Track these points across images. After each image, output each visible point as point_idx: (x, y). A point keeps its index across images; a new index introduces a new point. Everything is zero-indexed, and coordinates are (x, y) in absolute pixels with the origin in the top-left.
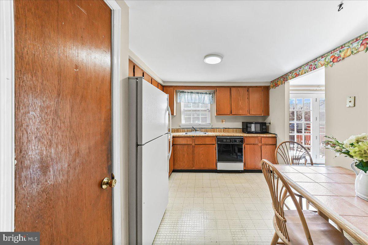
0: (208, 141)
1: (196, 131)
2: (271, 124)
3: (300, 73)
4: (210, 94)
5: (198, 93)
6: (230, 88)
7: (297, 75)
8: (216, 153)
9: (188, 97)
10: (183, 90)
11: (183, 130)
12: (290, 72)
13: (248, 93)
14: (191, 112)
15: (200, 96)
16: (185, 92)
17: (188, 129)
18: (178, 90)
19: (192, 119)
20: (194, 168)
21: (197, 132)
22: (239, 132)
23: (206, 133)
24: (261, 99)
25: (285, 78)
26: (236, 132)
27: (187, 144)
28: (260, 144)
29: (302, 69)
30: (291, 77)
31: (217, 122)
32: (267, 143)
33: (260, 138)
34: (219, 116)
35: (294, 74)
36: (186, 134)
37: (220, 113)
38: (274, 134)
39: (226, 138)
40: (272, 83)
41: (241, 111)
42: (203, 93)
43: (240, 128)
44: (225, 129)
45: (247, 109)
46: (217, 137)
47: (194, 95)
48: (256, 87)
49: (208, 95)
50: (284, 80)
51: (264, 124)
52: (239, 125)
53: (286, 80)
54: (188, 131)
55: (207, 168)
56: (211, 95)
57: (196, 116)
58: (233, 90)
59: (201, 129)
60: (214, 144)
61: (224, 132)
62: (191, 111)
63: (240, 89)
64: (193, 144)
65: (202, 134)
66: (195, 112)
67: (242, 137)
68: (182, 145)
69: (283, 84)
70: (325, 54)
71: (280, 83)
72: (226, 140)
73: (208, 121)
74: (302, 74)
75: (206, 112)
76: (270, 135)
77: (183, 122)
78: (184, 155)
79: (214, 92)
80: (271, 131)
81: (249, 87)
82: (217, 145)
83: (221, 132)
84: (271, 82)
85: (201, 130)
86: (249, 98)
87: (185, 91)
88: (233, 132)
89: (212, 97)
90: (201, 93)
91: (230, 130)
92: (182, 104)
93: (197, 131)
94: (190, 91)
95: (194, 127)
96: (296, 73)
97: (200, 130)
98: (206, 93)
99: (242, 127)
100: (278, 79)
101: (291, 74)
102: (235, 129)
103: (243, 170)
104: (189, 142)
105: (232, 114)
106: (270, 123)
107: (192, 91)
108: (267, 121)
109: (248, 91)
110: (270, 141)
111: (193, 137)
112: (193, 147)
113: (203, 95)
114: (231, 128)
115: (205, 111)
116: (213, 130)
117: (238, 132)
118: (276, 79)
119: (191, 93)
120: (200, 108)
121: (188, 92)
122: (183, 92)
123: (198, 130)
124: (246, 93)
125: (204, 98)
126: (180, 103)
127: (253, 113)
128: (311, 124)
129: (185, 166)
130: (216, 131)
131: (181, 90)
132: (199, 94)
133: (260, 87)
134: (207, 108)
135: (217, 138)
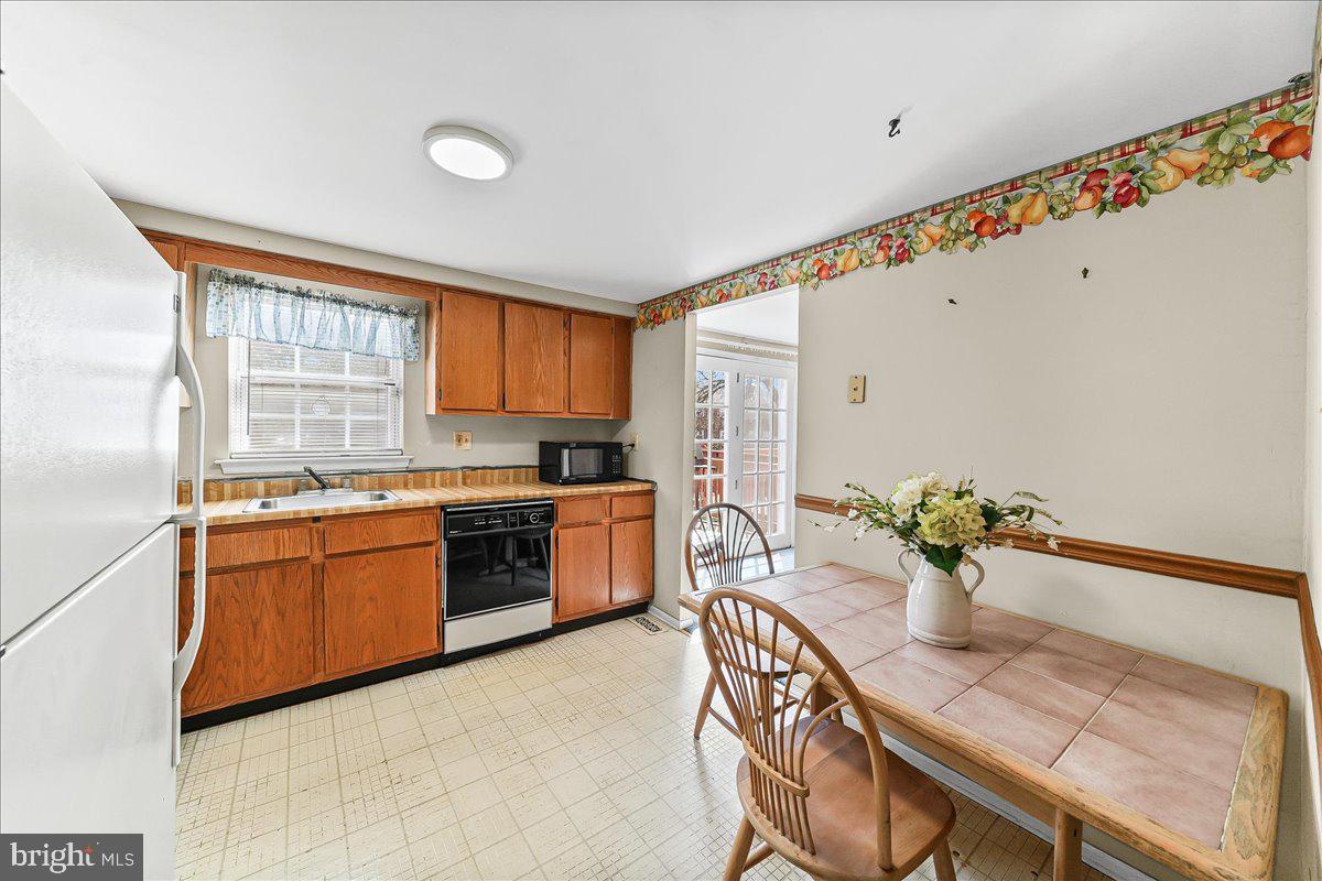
0: (398, 533)
1: (324, 487)
2: (637, 447)
3: (734, 293)
4: (404, 314)
5: (341, 302)
6: (503, 301)
7: (724, 297)
8: (439, 582)
9: (276, 316)
10: (249, 274)
11: (241, 486)
12: (704, 285)
13: (567, 333)
14: (289, 392)
15: (351, 318)
16: (261, 287)
17: (273, 481)
18: (205, 267)
19: (298, 429)
20: (318, 679)
21: (329, 492)
22: (527, 482)
23: (382, 497)
24: (606, 359)
25: (684, 300)
26: (517, 481)
27: (275, 562)
28: (606, 521)
29: (738, 281)
30: (704, 299)
31: (436, 440)
32: (628, 514)
33: (607, 498)
34: (449, 417)
35: (714, 290)
36: (264, 505)
37: (453, 405)
38: (647, 481)
39: (485, 511)
40: (642, 311)
41: (540, 400)
42: (367, 307)
43: (530, 467)
44: (471, 474)
45: (562, 393)
46: (443, 508)
47: (314, 311)
48: (594, 314)
49: (396, 319)
50: (683, 307)
51: (617, 447)
52: (527, 454)
53: (691, 308)
54: (274, 491)
55: (391, 659)
56: (411, 321)
57: (321, 413)
58: (514, 316)
59: (351, 479)
60: (430, 544)
61: (464, 483)
62: (293, 386)
63: (538, 312)
64: (317, 557)
65: (359, 501)
66: (317, 394)
67: (548, 499)
68: (243, 568)
69: (681, 319)
70: (801, 250)
71: (670, 312)
72: (487, 518)
73: (393, 439)
74: (737, 297)
75: (382, 396)
76: (638, 487)
77: (240, 443)
78: (255, 625)
79: (423, 307)
80: (637, 471)
81: (571, 311)
82: (444, 545)
83: (453, 484)
84: (641, 305)
85: (353, 480)
86: (568, 353)
87: (260, 277)
88: (505, 482)
89: (416, 332)
90: (355, 304)
91: (492, 476)
92: (237, 350)
93: (333, 487)
94: (291, 283)
95: (316, 468)
96: (721, 289)
97: (347, 482)
98: (386, 310)
99: (540, 460)
100: (663, 298)
101: (705, 291)
102: (512, 470)
103: (549, 626)
104: (291, 546)
105: (504, 410)
106: (633, 445)
107: (305, 285)
108: (623, 436)
109: (567, 325)
110: (637, 507)
111: (316, 519)
112: (319, 571)
113: (368, 319)
114: (497, 468)
115: (378, 390)
116: (416, 476)
117: (523, 479)
118: (655, 300)
119: (300, 294)
120: (347, 377)
121: (279, 290)
122: (247, 283)
123: (337, 480)
124: (562, 332)
125: (374, 329)
126: (222, 340)
127: (582, 407)
128: (726, 445)
129: (262, 680)
130: (428, 481)
131: (233, 272)
132: (347, 308)
133: (607, 317)
134: (384, 379)
135: (447, 514)
